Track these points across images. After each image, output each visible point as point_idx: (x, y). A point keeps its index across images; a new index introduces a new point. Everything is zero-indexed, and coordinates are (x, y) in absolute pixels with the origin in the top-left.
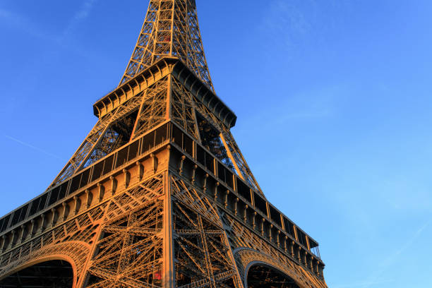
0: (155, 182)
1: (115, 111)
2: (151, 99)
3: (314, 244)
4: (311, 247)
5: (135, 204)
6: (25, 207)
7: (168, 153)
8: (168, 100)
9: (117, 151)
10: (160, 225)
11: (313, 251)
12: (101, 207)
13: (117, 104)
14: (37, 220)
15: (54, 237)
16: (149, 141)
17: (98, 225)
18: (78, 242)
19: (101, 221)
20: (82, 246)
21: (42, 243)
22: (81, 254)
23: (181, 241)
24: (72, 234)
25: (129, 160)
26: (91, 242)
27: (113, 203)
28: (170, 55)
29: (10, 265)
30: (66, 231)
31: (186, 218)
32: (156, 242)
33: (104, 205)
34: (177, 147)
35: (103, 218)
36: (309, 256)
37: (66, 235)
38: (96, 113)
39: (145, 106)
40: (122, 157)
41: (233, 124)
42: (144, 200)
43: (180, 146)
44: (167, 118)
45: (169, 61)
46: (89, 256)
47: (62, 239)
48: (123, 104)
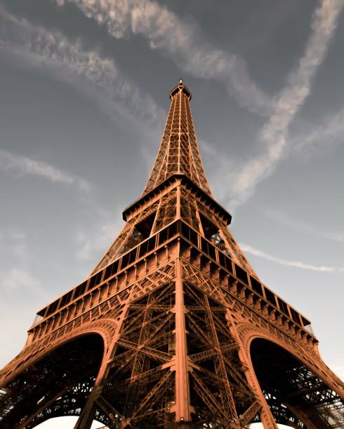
0: (169, 268)
1: (139, 216)
2: (165, 205)
3: (307, 323)
4: (305, 325)
5: (154, 286)
6: (71, 292)
7: (179, 244)
8: (178, 205)
9: (139, 245)
10: (174, 303)
11: (306, 328)
12: (128, 291)
13: (141, 210)
14: (79, 302)
15: (90, 316)
16: (163, 236)
17: (125, 305)
18: (109, 319)
19: (127, 301)
20: (111, 322)
21: (82, 322)
22: (111, 329)
23: (191, 315)
24: (104, 313)
25: (149, 251)
26: (119, 319)
27: (137, 286)
28: (179, 173)
29: (57, 340)
30: (100, 311)
31: (195, 296)
32: (170, 316)
33: (130, 288)
34: (185, 239)
35: (129, 298)
36: (303, 333)
37: (100, 314)
38: (125, 219)
39: (161, 210)
40: (144, 249)
41: (229, 222)
42: (160, 282)
43: (188, 239)
44: (178, 217)
45: (179, 177)
46: (117, 331)
47: (97, 318)
48: (145, 210)
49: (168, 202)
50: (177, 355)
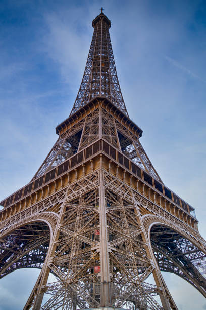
0: (94, 177)
1: (70, 133)
2: (90, 123)
3: (193, 209)
4: (190, 211)
5: (83, 191)
6: (21, 191)
7: (101, 159)
8: (100, 124)
9: (71, 158)
10: (98, 204)
11: (191, 213)
12: (63, 192)
13: (70, 127)
14: (28, 198)
15: (38, 209)
16: (89, 152)
17: (62, 203)
18: (51, 212)
19: (63, 200)
20: (54, 215)
21: (32, 212)
22: (53, 220)
23: (110, 214)
24: (48, 208)
25: (78, 163)
26: (59, 213)
27: (70, 189)
28: (100, 95)
29: (15, 223)
30: (44, 205)
31: (113, 199)
32: (96, 215)
33: (65, 190)
34: (106, 155)
35: (65, 198)
36: (189, 217)
37: (45, 208)
39: (86, 128)
40: (74, 162)
42: (87, 188)
43: (108, 154)
44: (100, 135)
45: (100, 99)
46: (58, 221)
47: (42, 210)
48: (73, 127)
49: (92, 120)
50: (101, 242)
